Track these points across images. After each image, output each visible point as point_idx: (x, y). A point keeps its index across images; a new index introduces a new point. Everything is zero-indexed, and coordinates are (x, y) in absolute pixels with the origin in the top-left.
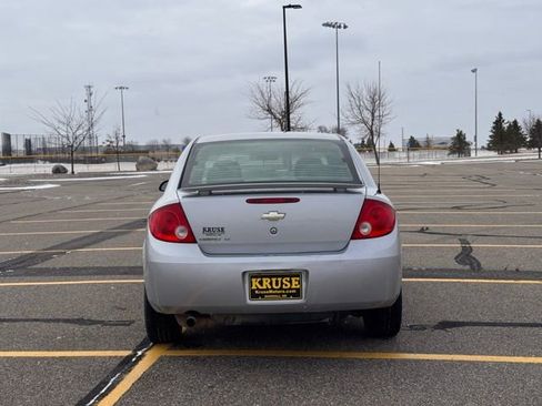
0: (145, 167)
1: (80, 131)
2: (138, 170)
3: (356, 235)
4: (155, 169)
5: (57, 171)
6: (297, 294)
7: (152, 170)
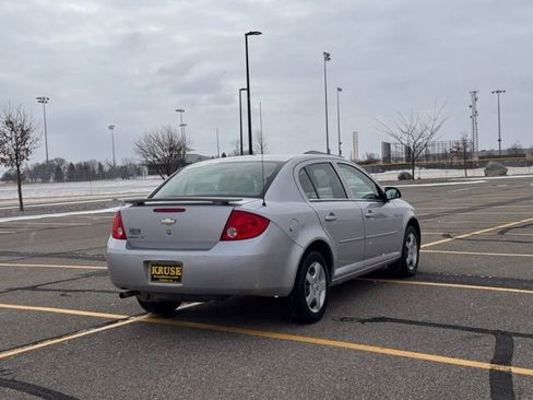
0: (493, 172)
1: (421, 140)
2: (486, 175)
3: (224, 237)
4: (504, 174)
5: (402, 178)
6: (179, 280)
7: (501, 175)
